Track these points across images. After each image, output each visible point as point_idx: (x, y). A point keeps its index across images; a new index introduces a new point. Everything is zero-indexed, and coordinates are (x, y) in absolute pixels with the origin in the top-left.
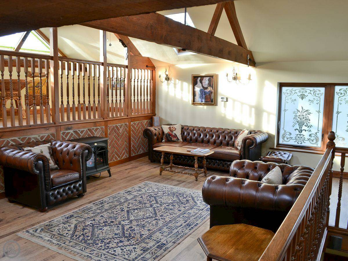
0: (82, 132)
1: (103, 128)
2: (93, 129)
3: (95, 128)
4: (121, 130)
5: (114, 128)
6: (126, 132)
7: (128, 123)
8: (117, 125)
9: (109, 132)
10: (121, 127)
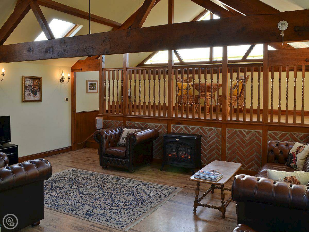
1: (219, 130)
4: (247, 137)
5: (235, 133)
6: (257, 141)
7: (261, 131)
8: (242, 130)
9: (228, 135)
10: (248, 133)
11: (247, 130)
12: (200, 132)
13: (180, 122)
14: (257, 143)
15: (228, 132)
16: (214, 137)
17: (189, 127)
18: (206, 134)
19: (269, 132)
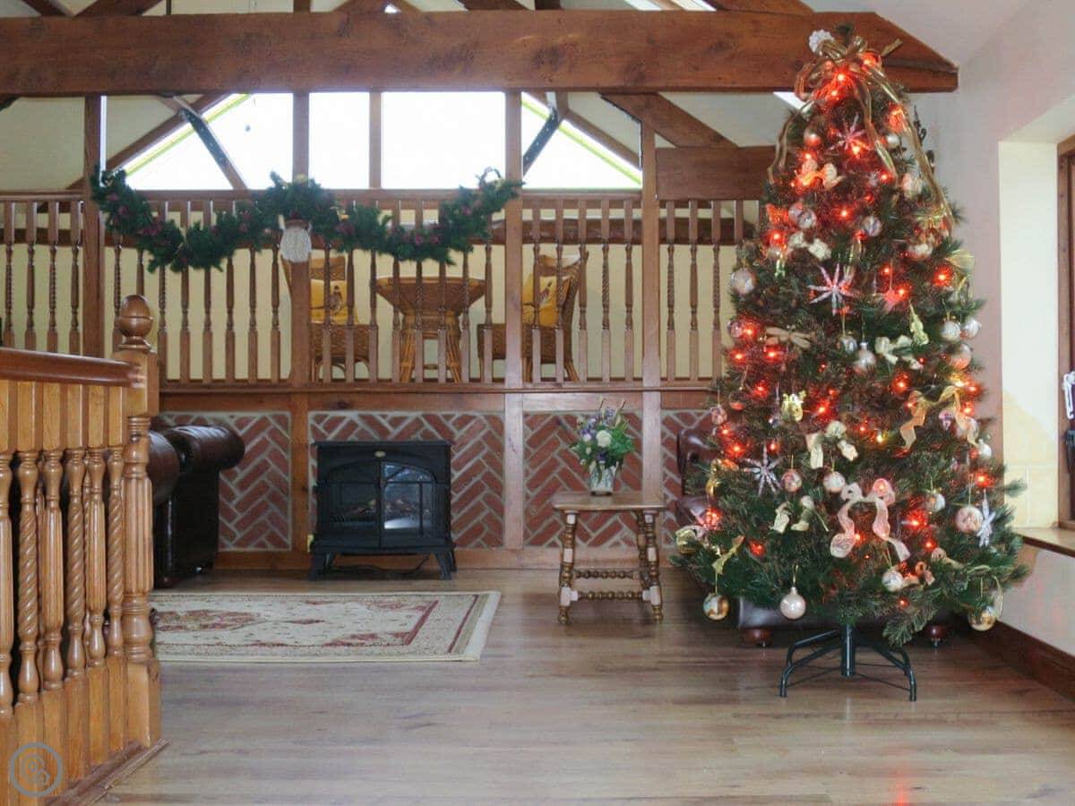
1: (497, 418)
3: (458, 414)
5: (554, 424)
7: (639, 413)
9: (528, 434)
13: (345, 399)
15: (530, 425)
16: (478, 447)
18: (449, 434)
19: (664, 413)
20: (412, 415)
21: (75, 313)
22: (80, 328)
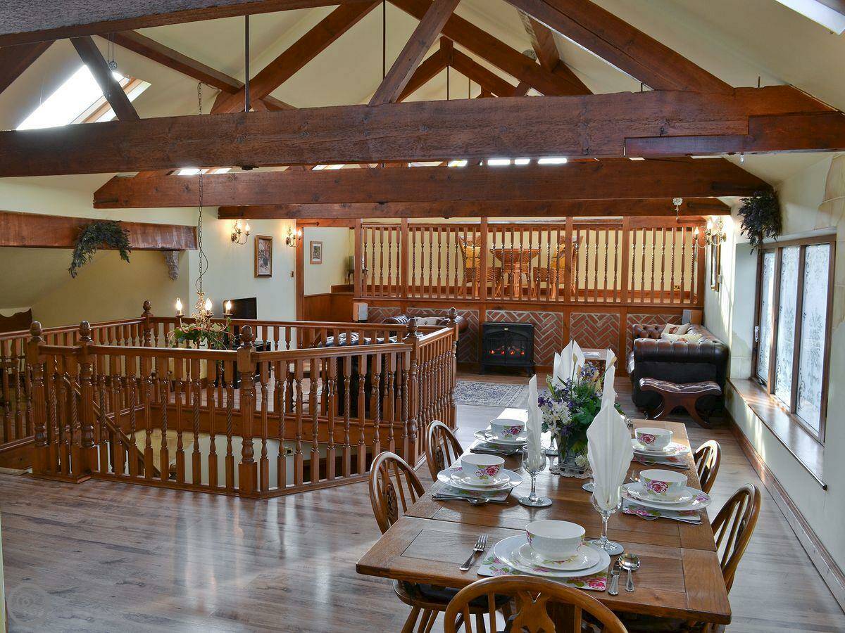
0: (520, 315)
1: (560, 315)
2: (540, 314)
3: (544, 313)
4: (600, 323)
5: (583, 318)
6: (613, 328)
7: (618, 315)
8: (593, 314)
9: (572, 321)
10: (600, 318)
11: (599, 314)
12: (531, 320)
13: (500, 305)
14: (612, 330)
15: (574, 318)
16: (552, 326)
17: (515, 313)
18: (540, 321)
19: (629, 315)
20: (526, 313)
21: (398, 270)
22: (400, 276)
